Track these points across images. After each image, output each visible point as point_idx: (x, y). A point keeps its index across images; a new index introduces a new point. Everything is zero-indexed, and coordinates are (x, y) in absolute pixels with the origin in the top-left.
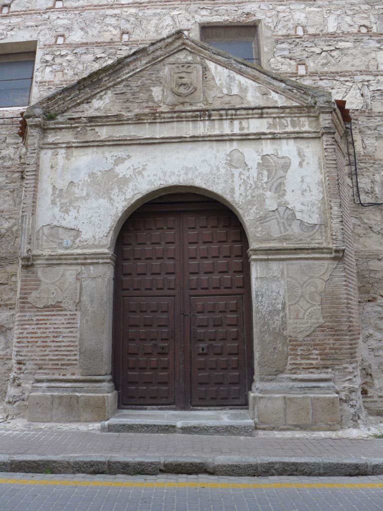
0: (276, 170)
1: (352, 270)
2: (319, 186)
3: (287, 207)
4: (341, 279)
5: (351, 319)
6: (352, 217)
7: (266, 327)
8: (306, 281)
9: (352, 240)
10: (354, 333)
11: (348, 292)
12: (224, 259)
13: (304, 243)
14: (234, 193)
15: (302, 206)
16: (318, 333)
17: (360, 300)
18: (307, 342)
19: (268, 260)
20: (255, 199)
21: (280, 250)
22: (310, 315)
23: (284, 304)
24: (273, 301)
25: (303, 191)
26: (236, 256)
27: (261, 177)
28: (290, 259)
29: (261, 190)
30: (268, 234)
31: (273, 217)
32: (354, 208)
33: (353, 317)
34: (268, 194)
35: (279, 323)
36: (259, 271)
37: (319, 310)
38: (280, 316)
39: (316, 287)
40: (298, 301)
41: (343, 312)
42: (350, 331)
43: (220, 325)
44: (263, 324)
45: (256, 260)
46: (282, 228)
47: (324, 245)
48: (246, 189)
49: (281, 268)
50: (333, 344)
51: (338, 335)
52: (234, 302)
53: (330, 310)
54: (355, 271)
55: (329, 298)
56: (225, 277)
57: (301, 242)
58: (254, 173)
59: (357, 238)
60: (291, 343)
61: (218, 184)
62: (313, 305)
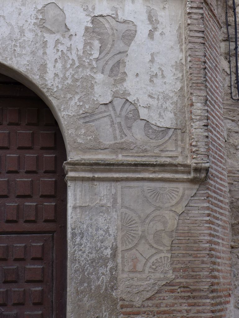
0: (114, 41)
1: (222, 199)
2: (176, 69)
3: (127, 100)
4: (202, 212)
5: (216, 273)
6: (226, 118)
7: (86, 285)
8: (150, 214)
9: (224, 153)
10: (219, 294)
11: (212, 232)
12: (26, 175)
13: (149, 156)
14: (46, 72)
15: (150, 100)
16: (165, 294)
17: (233, 244)
18: (148, 309)
19: (93, 179)
20: (78, 83)
21: (113, 165)
22: (154, 267)
23: (115, 250)
24: (99, 244)
25: (152, 77)
26: (46, 172)
27: (90, 51)
28: (127, 179)
29: (88, 70)
30: (96, 139)
31: (105, 114)
32: (231, 105)
33: (218, 271)
34: (99, 77)
35: (106, 279)
36: (78, 197)
37: (168, 259)
38: (109, 267)
39: (165, 223)
40: (136, 245)
41: (203, 262)
42: (212, 292)
43: (15, 282)
44: (81, 279)
45: (74, 179)
46: (117, 132)
47: (180, 160)
48: (64, 67)
49: (113, 193)
50: (188, 311)
51: (194, 298)
52: (39, 244)
53: (184, 259)
54: (227, 201)
55: (184, 241)
56: (27, 204)
57: (146, 154)
58: (78, 43)
59: (232, 150)
60: (124, 310)
61: (20, 55)
62: (159, 251)
